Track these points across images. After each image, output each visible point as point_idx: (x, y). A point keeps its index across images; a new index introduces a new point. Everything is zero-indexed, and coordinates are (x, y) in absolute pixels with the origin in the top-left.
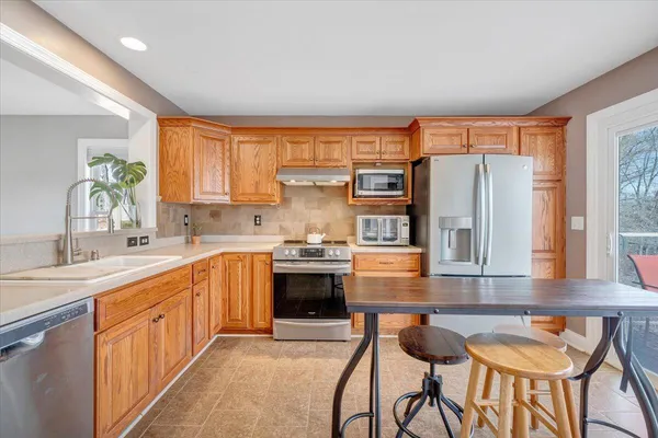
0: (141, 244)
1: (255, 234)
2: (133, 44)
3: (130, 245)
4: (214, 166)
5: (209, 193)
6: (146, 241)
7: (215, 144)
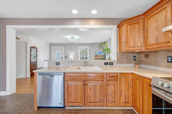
0: (110, 65)
1: (168, 67)
2: (94, 12)
3: (105, 64)
4: (135, 35)
5: (132, 47)
6: (112, 64)
7: (135, 26)
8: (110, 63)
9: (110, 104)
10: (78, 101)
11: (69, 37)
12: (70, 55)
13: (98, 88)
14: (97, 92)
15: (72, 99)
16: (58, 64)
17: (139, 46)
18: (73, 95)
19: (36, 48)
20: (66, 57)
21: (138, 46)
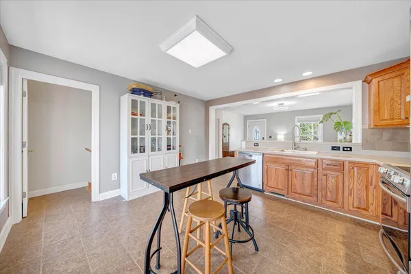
0: (344, 151)
3: (333, 149)
4: (392, 99)
5: (387, 120)
6: (349, 149)
7: (393, 82)
8: (344, 148)
9: (328, 203)
10: (280, 187)
11: (275, 104)
12: (278, 132)
13: (308, 178)
14: (305, 182)
15: (272, 183)
16: (257, 145)
17: (402, 117)
18: (273, 179)
19: (229, 125)
20: (270, 137)
21: (400, 119)
